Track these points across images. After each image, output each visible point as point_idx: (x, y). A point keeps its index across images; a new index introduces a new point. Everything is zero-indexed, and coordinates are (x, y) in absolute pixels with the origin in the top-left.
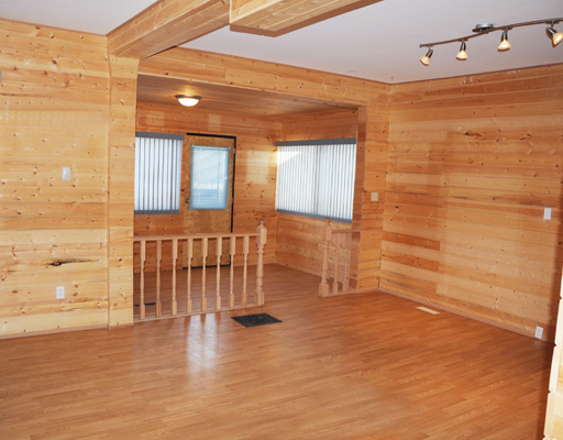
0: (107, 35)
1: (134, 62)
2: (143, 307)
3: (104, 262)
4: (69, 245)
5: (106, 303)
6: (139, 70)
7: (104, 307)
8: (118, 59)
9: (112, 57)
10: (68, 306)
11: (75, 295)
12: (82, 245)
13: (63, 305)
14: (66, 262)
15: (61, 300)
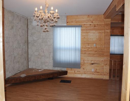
0: (103, 15)
1: (110, 20)
2: (112, 76)
3: (103, 65)
4: (95, 60)
5: (103, 74)
6: (111, 21)
7: (102, 75)
8: (106, 19)
9: (104, 19)
10: (94, 73)
11: (96, 71)
12: (98, 60)
13: (93, 73)
14: (94, 64)
15: (93, 72)
